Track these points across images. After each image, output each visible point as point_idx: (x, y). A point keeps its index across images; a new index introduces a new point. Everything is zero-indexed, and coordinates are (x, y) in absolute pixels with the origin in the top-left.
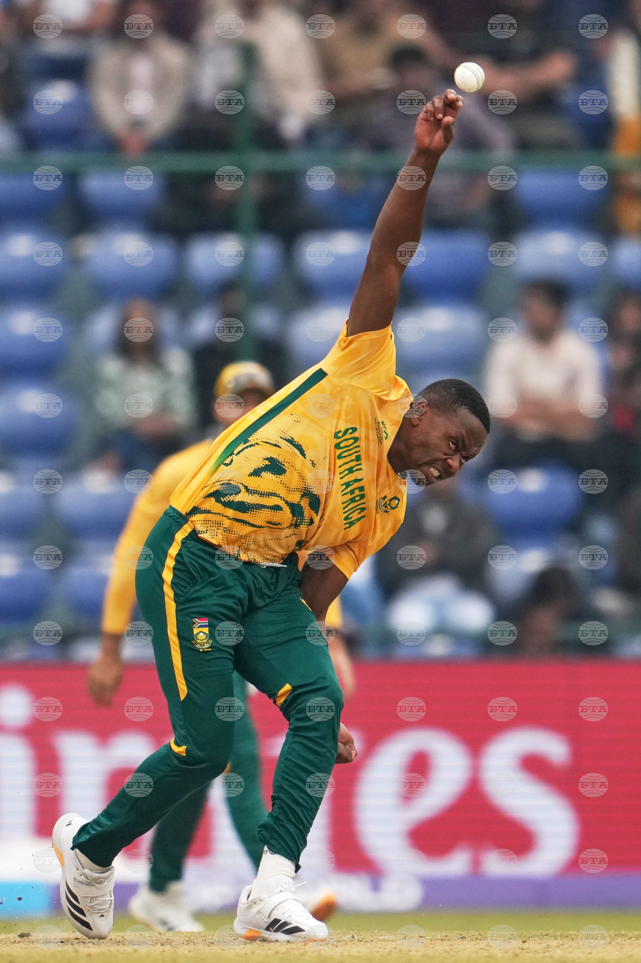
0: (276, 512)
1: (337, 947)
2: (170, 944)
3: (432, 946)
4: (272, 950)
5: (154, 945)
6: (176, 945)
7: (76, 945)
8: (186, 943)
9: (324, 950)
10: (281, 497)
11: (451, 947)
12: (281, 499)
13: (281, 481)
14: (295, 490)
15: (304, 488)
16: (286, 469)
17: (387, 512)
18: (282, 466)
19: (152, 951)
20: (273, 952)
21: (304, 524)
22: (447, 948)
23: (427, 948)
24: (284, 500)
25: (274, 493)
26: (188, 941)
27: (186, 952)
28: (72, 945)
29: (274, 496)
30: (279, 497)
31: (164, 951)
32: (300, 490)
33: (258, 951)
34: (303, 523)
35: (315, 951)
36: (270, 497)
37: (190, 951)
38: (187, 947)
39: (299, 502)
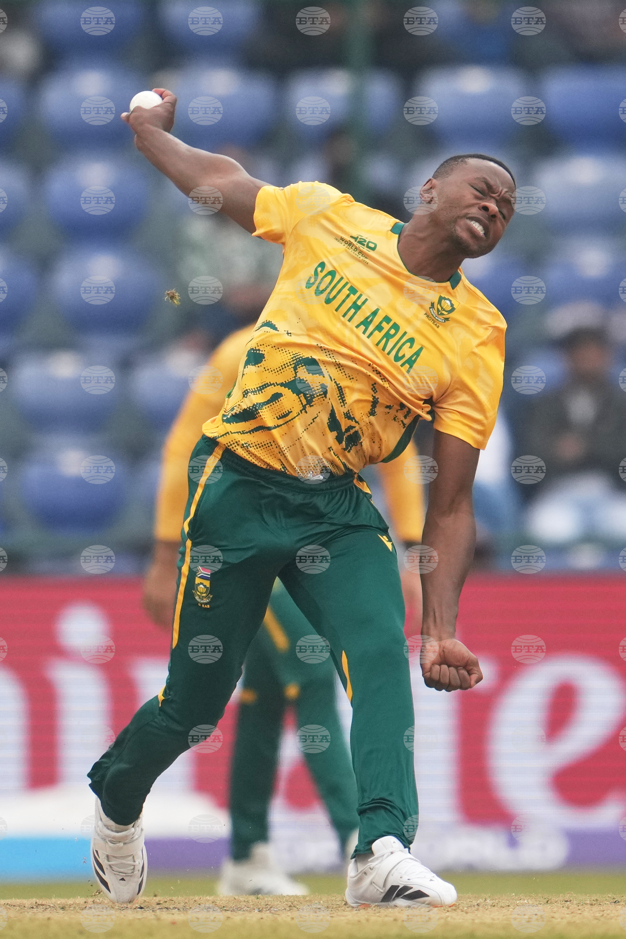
0: (278, 402)
1: (467, 913)
2: (269, 909)
3: (579, 912)
4: (390, 917)
5: (250, 911)
6: (276, 911)
7: (158, 911)
8: (288, 909)
9: (452, 917)
10: (273, 384)
11: (602, 913)
12: (275, 386)
13: (265, 368)
14: (284, 367)
15: (292, 360)
16: (263, 353)
17: (447, 319)
18: (258, 352)
19: (248, 918)
20: (392, 919)
21: (317, 396)
22: (598, 915)
23: (573, 914)
24: (278, 385)
25: (265, 385)
26: (290, 906)
27: (289, 919)
28: (153, 911)
29: (266, 387)
30: (271, 385)
31: (262, 918)
32: (289, 364)
33: (373, 918)
34: (315, 396)
35: (442, 918)
36: (263, 391)
37: (293, 918)
38: (289, 913)
39: (295, 377)
